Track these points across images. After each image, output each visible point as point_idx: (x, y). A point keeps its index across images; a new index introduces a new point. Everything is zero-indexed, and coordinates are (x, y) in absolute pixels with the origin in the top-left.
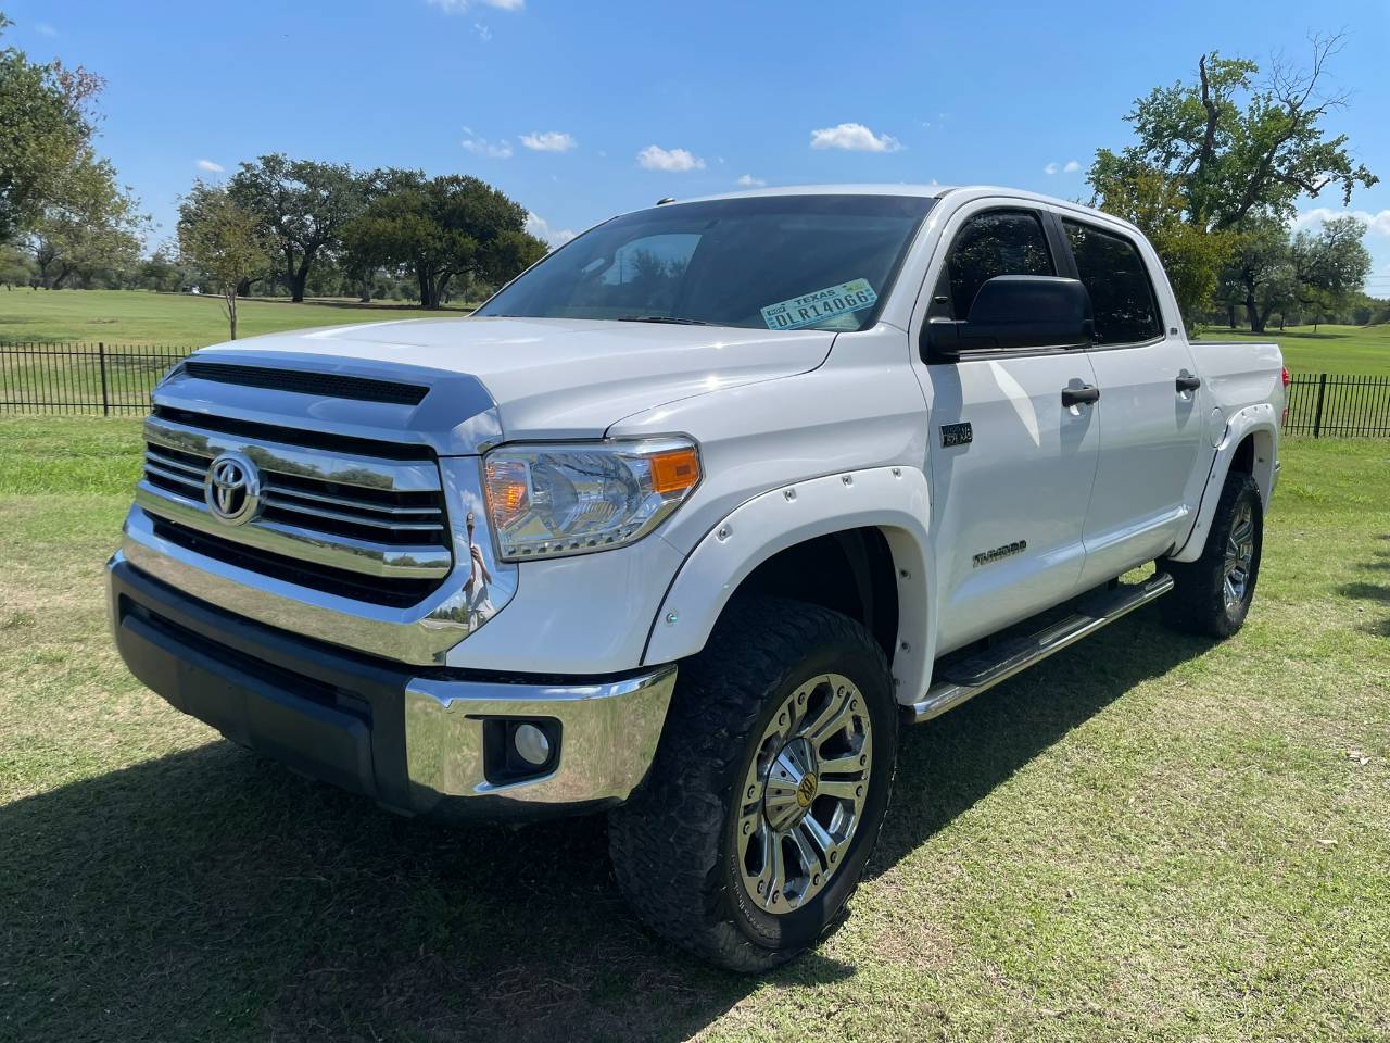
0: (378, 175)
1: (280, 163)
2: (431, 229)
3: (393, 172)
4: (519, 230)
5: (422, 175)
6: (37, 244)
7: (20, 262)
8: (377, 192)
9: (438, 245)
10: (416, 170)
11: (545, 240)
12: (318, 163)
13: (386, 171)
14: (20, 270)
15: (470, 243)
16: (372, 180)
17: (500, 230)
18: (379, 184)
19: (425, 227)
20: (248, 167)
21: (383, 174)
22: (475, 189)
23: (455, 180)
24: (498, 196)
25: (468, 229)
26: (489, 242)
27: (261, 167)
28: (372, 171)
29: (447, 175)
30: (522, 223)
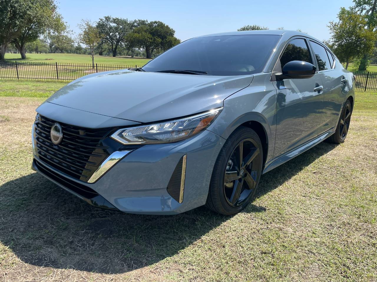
0: (135, 21)
1: (109, 18)
2: (149, 36)
3: (139, 21)
4: (173, 36)
5: (147, 21)
6: (49, 42)
7: (45, 46)
8: (135, 26)
9: (151, 41)
10: (145, 20)
11: (180, 39)
12: (119, 18)
13: (138, 20)
14: (45, 49)
15: (159, 40)
16: (134, 23)
17: (167, 36)
18: (135, 24)
19: (148, 36)
20: (101, 20)
21: (137, 21)
22: (161, 25)
23: (156, 22)
24: (167, 26)
25: (159, 36)
26: (164, 40)
27: (105, 19)
28: (133, 20)
29: (154, 21)
30: (173, 34)
